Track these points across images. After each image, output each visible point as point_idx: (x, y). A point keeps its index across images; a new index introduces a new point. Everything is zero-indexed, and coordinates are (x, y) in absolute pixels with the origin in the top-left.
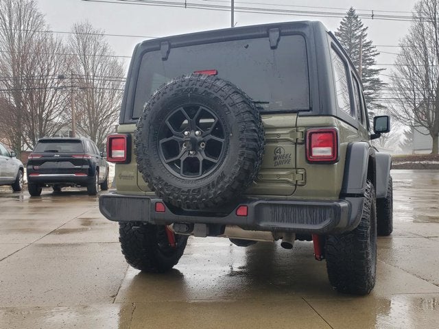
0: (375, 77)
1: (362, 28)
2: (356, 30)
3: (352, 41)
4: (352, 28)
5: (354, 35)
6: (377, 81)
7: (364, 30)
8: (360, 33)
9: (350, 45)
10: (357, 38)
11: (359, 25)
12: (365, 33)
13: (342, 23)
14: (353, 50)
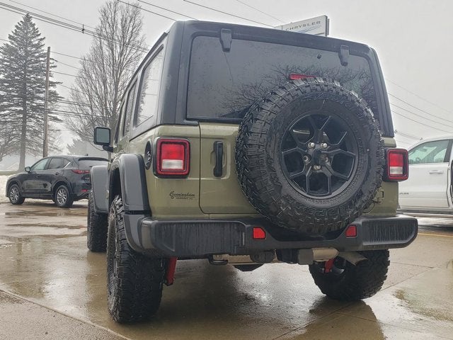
0: (52, 89)
1: (39, 37)
2: (33, 38)
3: (29, 49)
4: (29, 35)
5: (31, 42)
6: (54, 94)
7: (41, 39)
8: (37, 42)
9: (26, 52)
10: (33, 46)
11: (36, 33)
12: (43, 43)
13: (16, 26)
14: (29, 58)
